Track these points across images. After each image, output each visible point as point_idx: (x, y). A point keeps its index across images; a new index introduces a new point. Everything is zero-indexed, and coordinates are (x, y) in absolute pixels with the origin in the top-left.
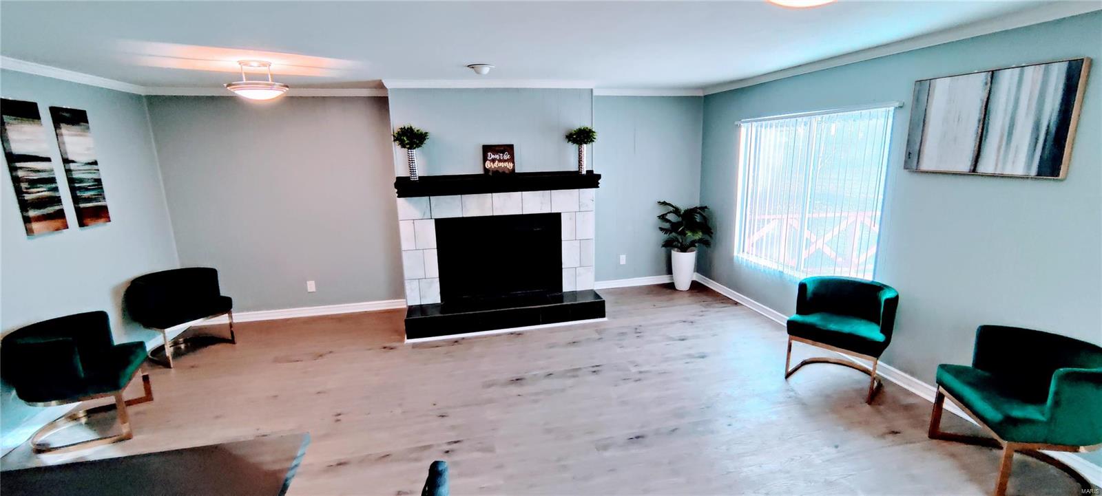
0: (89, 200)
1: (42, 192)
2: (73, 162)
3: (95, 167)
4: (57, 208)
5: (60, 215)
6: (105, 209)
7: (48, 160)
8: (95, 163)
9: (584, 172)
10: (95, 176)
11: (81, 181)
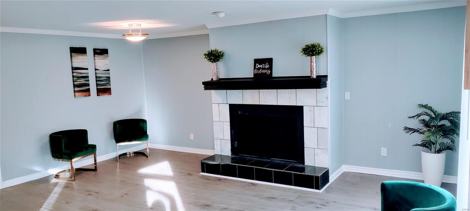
0: (102, 85)
1: (82, 81)
2: (98, 70)
3: (108, 72)
4: (87, 88)
5: (88, 90)
6: (110, 89)
7: (87, 69)
8: (109, 70)
9: (315, 77)
10: (107, 76)
11: (100, 77)
